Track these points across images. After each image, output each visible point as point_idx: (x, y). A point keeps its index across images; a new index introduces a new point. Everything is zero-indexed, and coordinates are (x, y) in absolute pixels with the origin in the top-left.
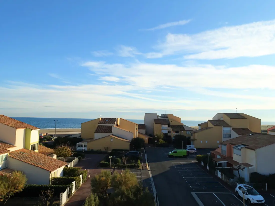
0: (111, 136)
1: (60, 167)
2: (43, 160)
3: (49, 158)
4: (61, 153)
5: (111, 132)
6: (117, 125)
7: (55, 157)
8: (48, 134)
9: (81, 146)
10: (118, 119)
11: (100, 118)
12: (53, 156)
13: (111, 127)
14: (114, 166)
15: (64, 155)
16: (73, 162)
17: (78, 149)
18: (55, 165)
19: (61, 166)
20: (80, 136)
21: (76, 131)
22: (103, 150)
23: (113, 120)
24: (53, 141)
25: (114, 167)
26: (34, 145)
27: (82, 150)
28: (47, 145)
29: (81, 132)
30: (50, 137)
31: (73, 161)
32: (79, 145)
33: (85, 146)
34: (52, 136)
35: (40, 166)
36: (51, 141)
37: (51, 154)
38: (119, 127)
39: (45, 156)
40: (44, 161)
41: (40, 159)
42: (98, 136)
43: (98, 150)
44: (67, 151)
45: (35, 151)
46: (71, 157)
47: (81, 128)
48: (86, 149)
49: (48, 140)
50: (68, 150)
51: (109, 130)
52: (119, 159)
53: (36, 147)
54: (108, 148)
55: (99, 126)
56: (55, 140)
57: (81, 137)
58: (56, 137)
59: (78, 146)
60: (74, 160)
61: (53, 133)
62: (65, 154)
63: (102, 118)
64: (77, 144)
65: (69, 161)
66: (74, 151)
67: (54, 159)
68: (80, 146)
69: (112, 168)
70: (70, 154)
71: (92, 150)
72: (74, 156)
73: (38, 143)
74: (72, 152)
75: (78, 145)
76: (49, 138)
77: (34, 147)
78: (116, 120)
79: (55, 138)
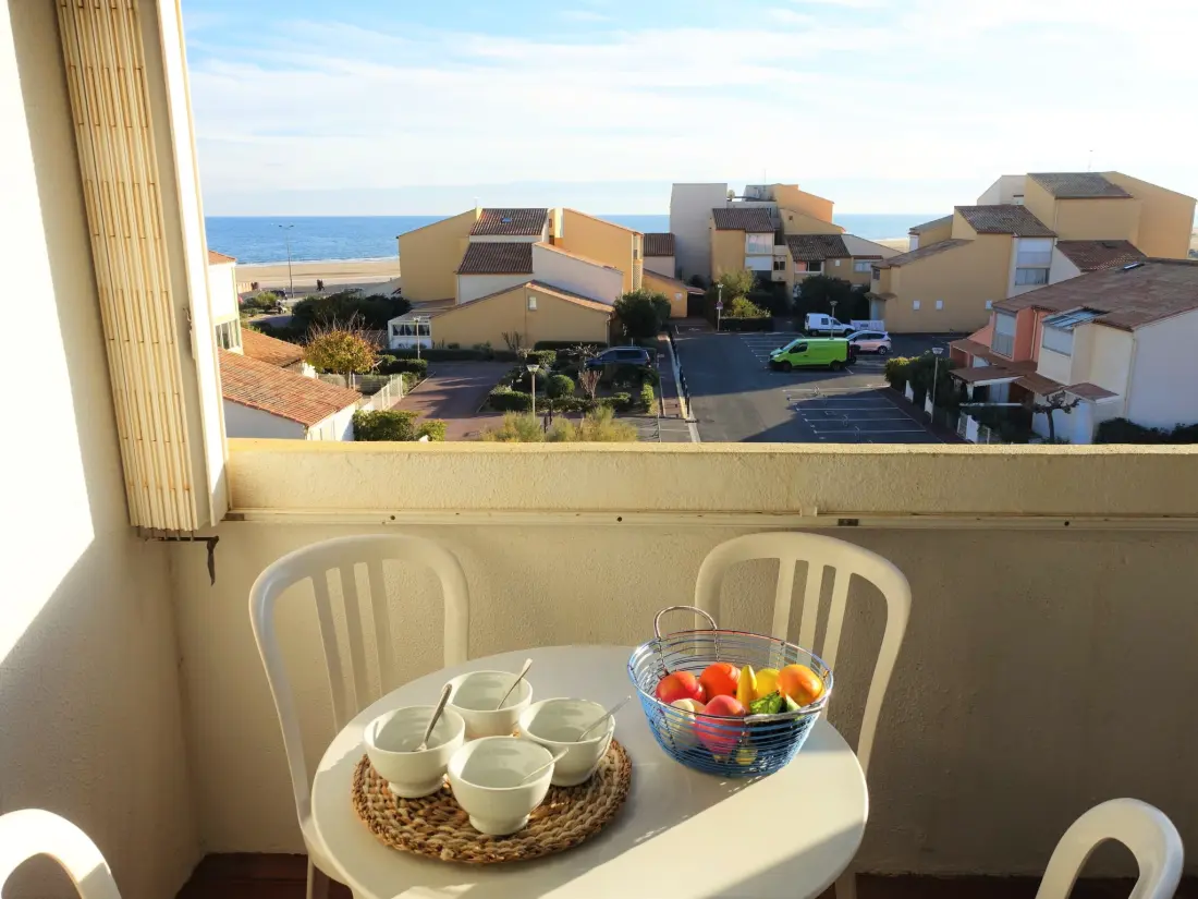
0: (529, 285)
1: (338, 409)
2: (268, 383)
3: (290, 376)
4: (331, 356)
5: (530, 272)
6: (552, 240)
7: (309, 371)
8: (262, 284)
9: (405, 331)
10: (553, 211)
11: (474, 211)
12: (301, 370)
13: (525, 251)
14: (548, 406)
15: (346, 369)
16: (385, 391)
17: (397, 342)
18: (320, 403)
19: (345, 406)
20: (399, 291)
21: (377, 271)
22: (499, 345)
23: (534, 219)
24: (289, 313)
25: (547, 411)
26: (225, 326)
27: (415, 347)
28: (264, 327)
29: (399, 276)
30: (273, 295)
31: (382, 389)
32: (399, 330)
33: (423, 331)
34: (280, 293)
35: (267, 406)
36: (278, 315)
37: (295, 362)
38: (561, 247)
39: (276, 368)
40: (275, 388)
41: (258, 381)
42: (471, 286)
43: (477, 347)
44: (355, 349)
45: (231, 350)
46: (370, 376)
47: (396, 258)
48: (427, 341)
49: (267, 309)
50: (358, 345)
51: (518, 260)
52: (567, 379)
53: (232, 338)
54: (517, 337)
55: (472, 246)
56: (298, 308)
57: (404, 295)
58: (301, 299)
59: (395, 333)
60: (388, 386)
61: (282, 283)
62: (349, 361)
63: (484, 210)
64: (391, 323)
65: (369, 391)
66: (382, 353)
67: (308, 380)
68: (402, 333)
69: (541, 415)
70: (370, 360)
71: (456, 346)
72: (387, 370)
73: (236, 321)
74: (377, 353)
75: (394, 327)
76: (267, 303)
77: (226, 336)
78: (545, 217)
79: (292, 301)
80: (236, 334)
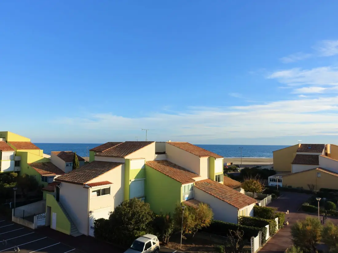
0: (317, 169)
1: (249, 204)
2: (229, 194)
3: (235, 192)
4: (249, 187)
5: (318, 164)
6: (326, 154)
7: (242, 191)
8: (234, 163)
9: (274, 180)
10: (327, 145)
11: (298, 145)
12: (240, 190)
13: (317, 157)
14: (325, 212)
15: (253, 191)
16: (265, 199)
17: (271, 184)
18: (244, 202)
19: (251, 204)
20: (272, 168)
21: (266, 161)
22: (306, 188)
23: (320, 147)
24: (240, 172)
25: (324, 214)
26: (219, 175)
27: (277, 186)
28: (232, 177)
29: (273, 163)
30: (236, 167)
31: (264, 199)
32: (271, 180)
33: (280, 181)
34: (238, 166)
35: (227, 201)
36: (236, 172)
37: (237, 188)
38: (330, 156)
39: (231, 189)
40: (231, 195)
41: (226, 193)
42: (296, 168)
43: (298, 188)
44: (256, 185)
45: (220, 182)
46: (261, 194)
47: (273, 158)
48: (281, 184)
49: (234, 170)
50: (257, 184)
51: (315, 160)
52: (332, 203)
53: (221, 178)
54: (313, 186)
55: (297, 155)
56: (242, 171)
57: (274, 169)
58: (243, 168)
59: (270, 181)
60: (266, 198)
61: (239, 163)
62: (254, 189)
63: (302, 144)
64: (269, 177)
65: (260, 198)
66: (265, 187)
67: (241, 194)
68: (273, 181)
69: (322, 216)
70: (261, 189)
71: (290, 187)
72: (267, 192)
73: (222, 174)
74: (263, 187)
75: (270, 179)
76: (234, 169)
77: (219, 178)
78: (324, 147)
79: (241, 168)
80: (222, 178)
